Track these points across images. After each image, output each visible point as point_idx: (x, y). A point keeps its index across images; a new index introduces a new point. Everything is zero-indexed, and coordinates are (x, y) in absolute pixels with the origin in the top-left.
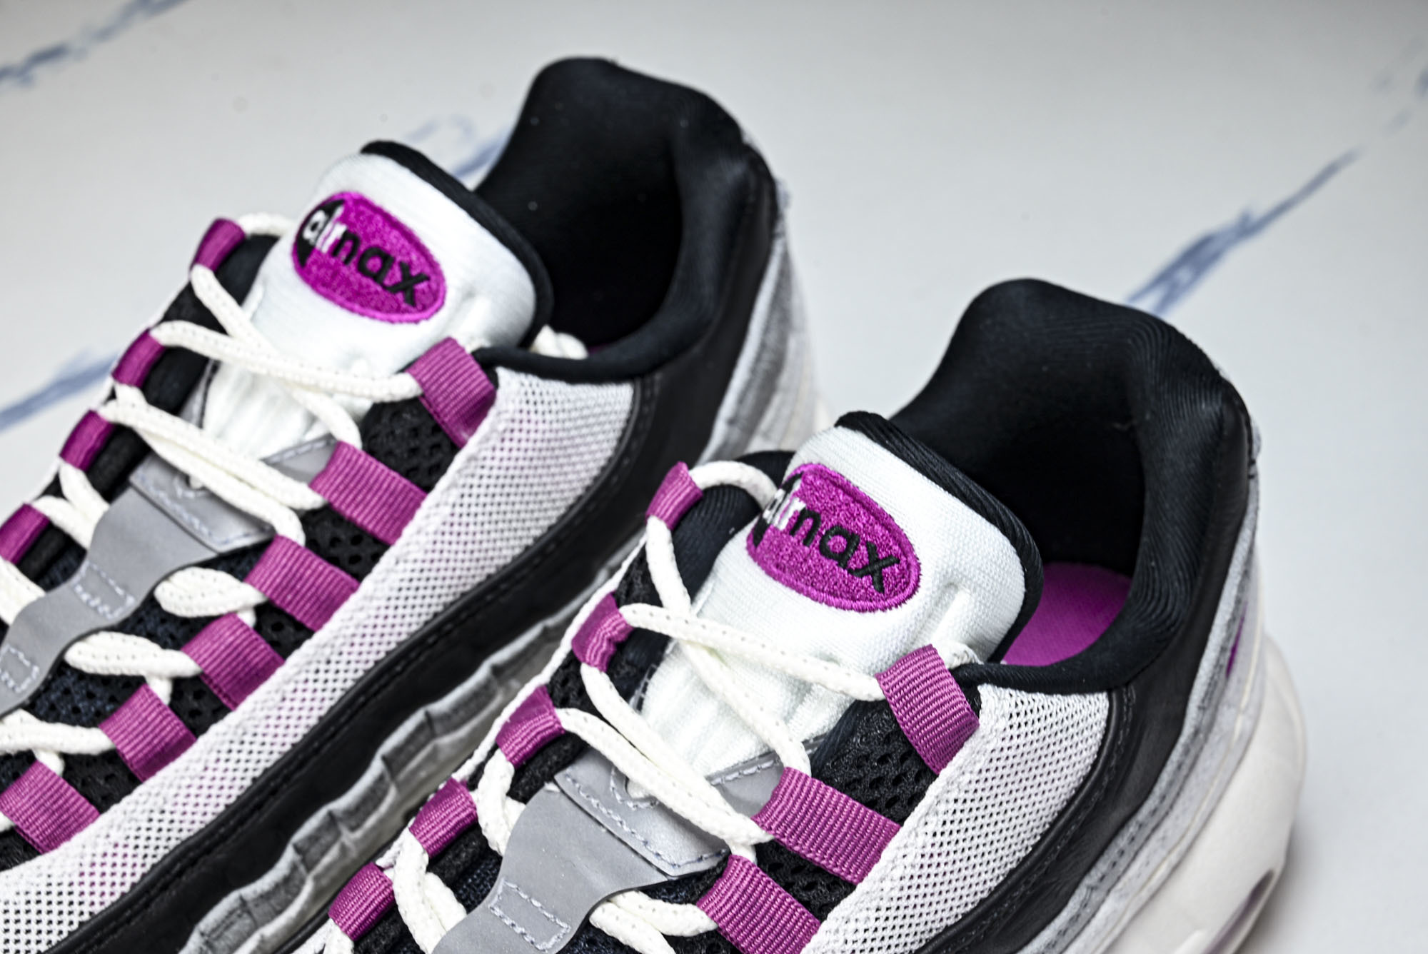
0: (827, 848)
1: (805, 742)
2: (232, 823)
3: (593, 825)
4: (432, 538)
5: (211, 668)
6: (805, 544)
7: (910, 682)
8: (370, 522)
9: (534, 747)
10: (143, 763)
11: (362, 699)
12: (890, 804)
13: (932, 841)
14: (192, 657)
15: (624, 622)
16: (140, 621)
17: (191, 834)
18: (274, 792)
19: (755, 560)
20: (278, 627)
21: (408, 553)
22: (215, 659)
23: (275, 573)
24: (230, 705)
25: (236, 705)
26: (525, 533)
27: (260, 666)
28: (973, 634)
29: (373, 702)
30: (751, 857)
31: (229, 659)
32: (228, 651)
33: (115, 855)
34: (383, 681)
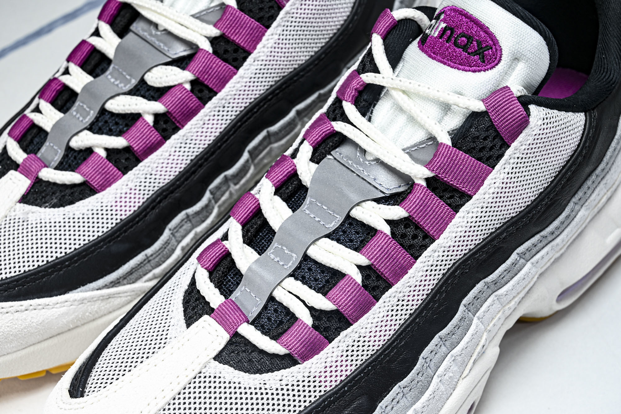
0: (459, 179)
1: (448, 132)
2: (182, 179)
3: (350, 172)
4: (270, 50)
5: (172, 109)
6: (447, 42)
7: (498, 102)
8: (242, 42)
9: (322, 139)
10: (142, 152)
11: (239, 124)
12: (488, 159)
13: (507, 176)
14: (163, 104)
15: (362, 81)
16: (138, 90)
17: (164, 184)
18: (201, 166)
19: (423, 52)
20: (201, 91)
21: (259, 56)
22: (173, 105)
23: (200, 65)
24: (180, 126)
25: (183, 126)
26: (311, 50)
27: (194, 108)
28: (525, 82)
29: (244, 125)
30: (424, 184)
31: (180, 105)
32: (179, 101)
33: (130, 193)
34: (248, 116)
